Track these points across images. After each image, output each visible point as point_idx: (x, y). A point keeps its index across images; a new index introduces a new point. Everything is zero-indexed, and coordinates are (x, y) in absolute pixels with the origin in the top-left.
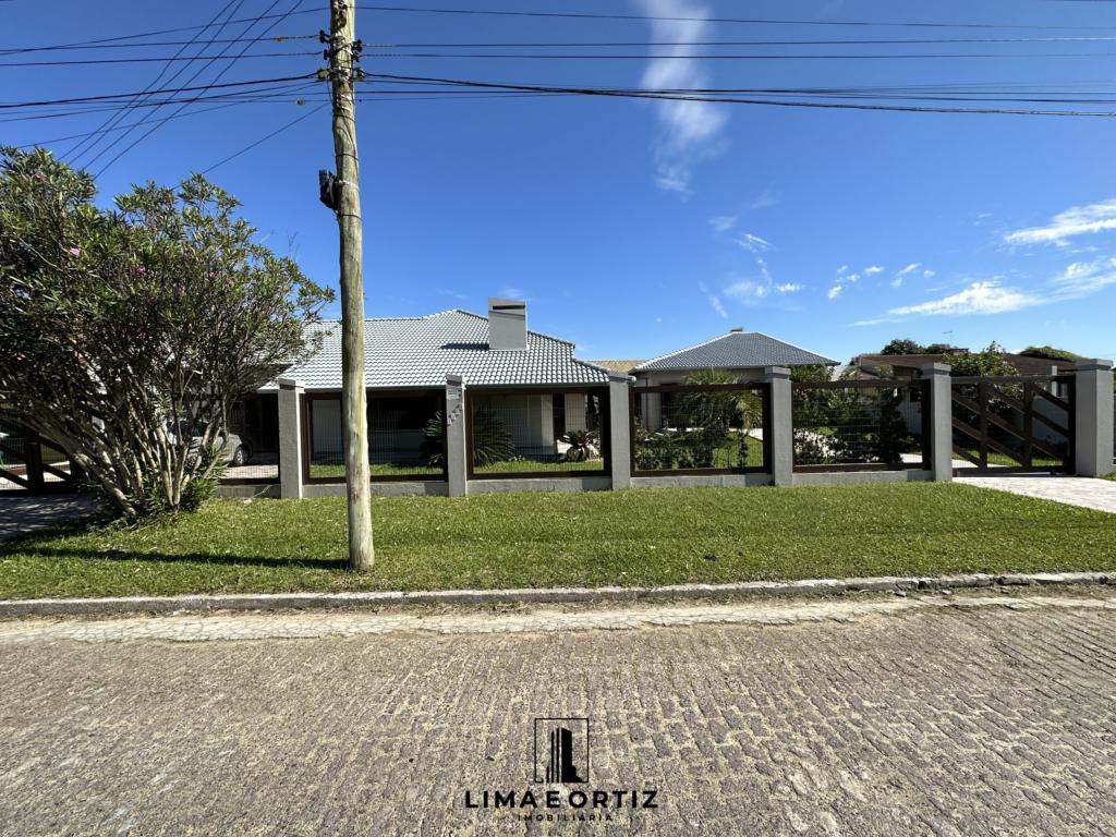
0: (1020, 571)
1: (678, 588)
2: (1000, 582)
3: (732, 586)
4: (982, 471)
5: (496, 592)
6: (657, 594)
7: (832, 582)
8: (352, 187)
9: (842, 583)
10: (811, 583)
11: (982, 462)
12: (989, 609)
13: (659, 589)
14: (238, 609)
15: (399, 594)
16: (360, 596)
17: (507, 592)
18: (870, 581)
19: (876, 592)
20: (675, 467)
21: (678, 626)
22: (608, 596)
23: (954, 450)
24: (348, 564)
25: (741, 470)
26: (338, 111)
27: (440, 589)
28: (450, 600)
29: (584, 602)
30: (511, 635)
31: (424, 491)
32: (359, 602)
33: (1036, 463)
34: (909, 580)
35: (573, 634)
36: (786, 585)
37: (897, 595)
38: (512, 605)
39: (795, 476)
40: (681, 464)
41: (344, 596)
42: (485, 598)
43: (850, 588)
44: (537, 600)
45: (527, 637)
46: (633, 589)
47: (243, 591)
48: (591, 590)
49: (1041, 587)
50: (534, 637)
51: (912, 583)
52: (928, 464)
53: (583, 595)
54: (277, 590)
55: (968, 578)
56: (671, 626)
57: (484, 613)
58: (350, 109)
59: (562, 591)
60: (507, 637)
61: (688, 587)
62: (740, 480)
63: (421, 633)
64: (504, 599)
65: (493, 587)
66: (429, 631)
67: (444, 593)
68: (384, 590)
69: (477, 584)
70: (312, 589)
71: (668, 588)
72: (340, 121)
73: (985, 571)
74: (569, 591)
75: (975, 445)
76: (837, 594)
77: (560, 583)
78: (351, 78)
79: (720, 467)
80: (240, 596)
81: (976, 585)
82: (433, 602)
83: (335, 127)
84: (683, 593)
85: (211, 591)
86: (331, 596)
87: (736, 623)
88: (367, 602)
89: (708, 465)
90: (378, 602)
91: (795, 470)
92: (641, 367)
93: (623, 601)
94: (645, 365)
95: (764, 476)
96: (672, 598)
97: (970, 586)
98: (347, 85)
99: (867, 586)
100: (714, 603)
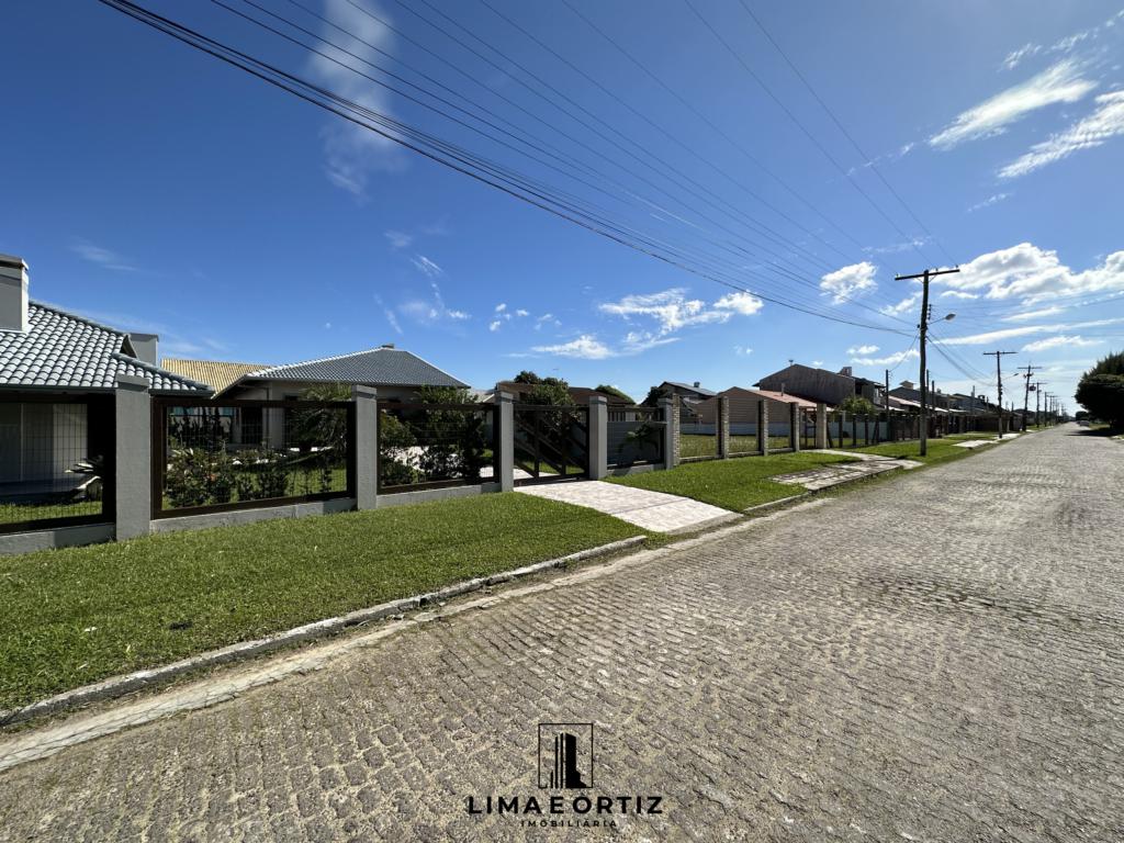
0: (506, 569)
1: (81, 692)
2: (488, 583)
3: (186, 663)
4: (536, 481)
7: (327, 623)
9: (341, 620)
10: (301, 630)
11: (535, 473)
12: (463, 615)
13: (43, 703)
18: (370, 611)
19: (377, 620)
20: (234, 499)
23: (515, 463)
25: (324, 496)
33: (570, 470)
34: (412, 599)
36: (268, 641)
37: (395, 619)
39: (378, 497)
40: (243, 495)
43: (348, 624)
49: (517, 581)
51: (414, 602)
52: (497, 477)
55: (463, 585)
61: (108, 683)
62: (317, 508)
71: (64, 696)
73: (480, 576)
75: (530, 458)
76: (331, 635)
79: (297, 493)
81: (468, 591)
84: (93, 697)
87: (145, 724)
89: (282, 494)
91: (380, 491)
92: (256, 374)
94: (263, 372)
95: (346, 501)
96: (68, 710)
97: (464, 593)
99: (368, 617)
100: (142, 697)
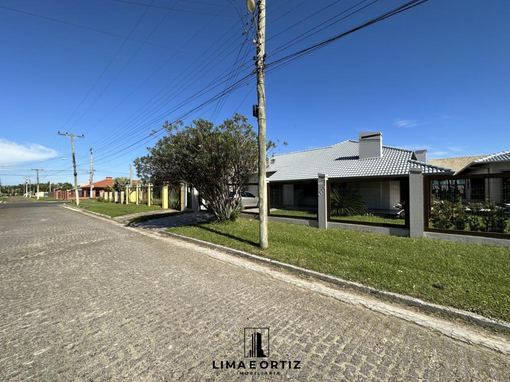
1: (397, 295)
3: (440, 307)
5: (303, 269)
6: (383, 295)
8: (262, 108)
13: (385, 292)
14: (228, 252)
15: (269, 260)
16: (258, 257)
17: (307, 270)
21: (379, 312)
22: (354, 287)
24: (259, 245)
26: (258, 82)
27: (284, 262)
28: (285, 267)
29: (340, 285)
30: (296, 287)
31: (308, 224)
32: (257, 260)
35: (321, 296)
38: (307, 276)
41: (253, 256)
42: (298, 270)
44: (319, 278)
45: (300, 289)
46: (370, 288)
47: (230, 247)
48: (345, 281)
50: (303, 290)
53: (340, 282)
54: (238, 249)
56: (374, 311)
57: (294, 276)
58: (262, 80)
59: (331, 277)
60: (293, 286)
61: (406, 297)
63: (267, 275)
64: (305, 273)
65: (303, 267)
66: (270, 275)
67: (284, 264)
68: (266, 257)
69: (297, 264)
70: (246, 251)
71: (391, 294)
72: (259, 86)
74: (334, 278)
77: (332, 274)
78: (263, 69)
80: (229, 249)
82: (279, 266)
83: (257, 88)
84: (401, 300)
85: (223, 245)
86: (250, 255)
87: (421, 326)
88: (259, 260)
90: (262, 261)
93: (361, 291)
94: (485, 159)
96: (393, 300)
98: (261, 72)
100: (420, 312)
